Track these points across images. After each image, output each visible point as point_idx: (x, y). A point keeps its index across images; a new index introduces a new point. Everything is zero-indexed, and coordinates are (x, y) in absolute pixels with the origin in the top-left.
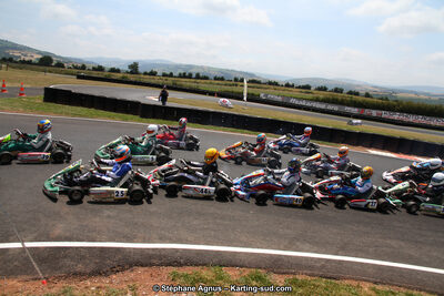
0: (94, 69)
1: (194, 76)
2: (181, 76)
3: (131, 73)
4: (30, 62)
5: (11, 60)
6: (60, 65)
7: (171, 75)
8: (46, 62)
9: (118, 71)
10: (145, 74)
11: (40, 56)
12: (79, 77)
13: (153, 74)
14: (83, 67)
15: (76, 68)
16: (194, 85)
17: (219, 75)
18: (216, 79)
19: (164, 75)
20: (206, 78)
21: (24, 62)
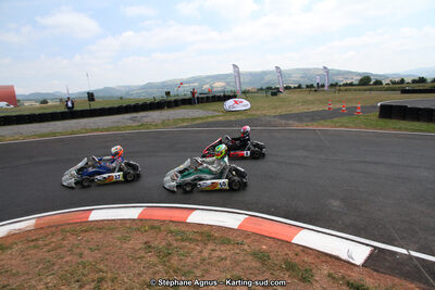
0: (414, 81)
4: (351, 84)
5: (336, 85)
6: (378, 83)
8: (365, 81)
11: (359, 78)
12: (404, 91)
14: (402, 81)
15: (394, 83)
21: (346, 85)
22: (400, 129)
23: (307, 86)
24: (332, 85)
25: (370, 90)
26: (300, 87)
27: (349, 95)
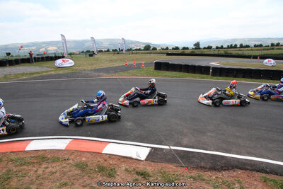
0: (173, 49)
1: (238, 46)
2: (228, 47)
3: (196, 48)
4: (139, 50)
5: (131, 50)
6: (154, 49)
7: (222, 47)
8: (147, 48)
9: (187, 48)
10: (205, 48)
11: (144, 46)
12: (168, 54)
13: (210, 48)
14: (167, 48)
15: (163, 49)
16: (240, 53)
17: (258, 43)
18: (255, 46)
19: (217, 48)
20: (248, 46)
21: (137, 50)
22: (166, 76)
23: (113, 50)
24: (128, 50)
25: (151, 53)
26: (108, 51)
27: (138, 56)
